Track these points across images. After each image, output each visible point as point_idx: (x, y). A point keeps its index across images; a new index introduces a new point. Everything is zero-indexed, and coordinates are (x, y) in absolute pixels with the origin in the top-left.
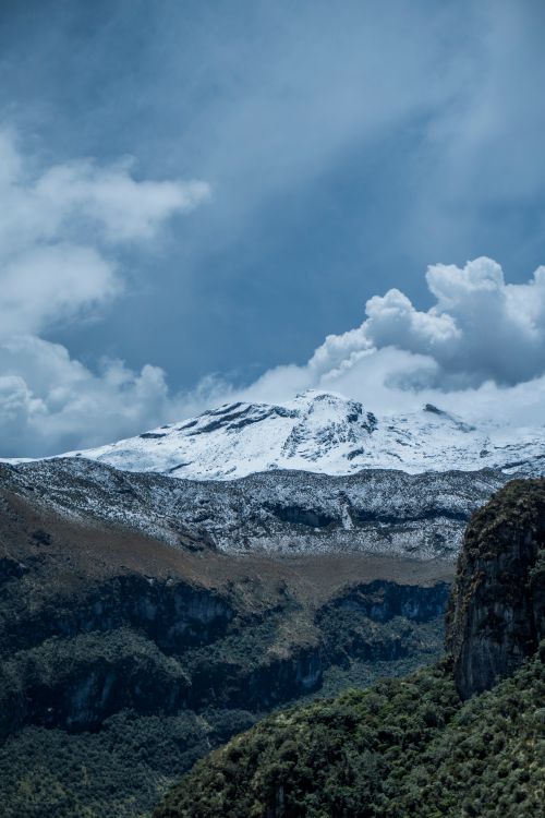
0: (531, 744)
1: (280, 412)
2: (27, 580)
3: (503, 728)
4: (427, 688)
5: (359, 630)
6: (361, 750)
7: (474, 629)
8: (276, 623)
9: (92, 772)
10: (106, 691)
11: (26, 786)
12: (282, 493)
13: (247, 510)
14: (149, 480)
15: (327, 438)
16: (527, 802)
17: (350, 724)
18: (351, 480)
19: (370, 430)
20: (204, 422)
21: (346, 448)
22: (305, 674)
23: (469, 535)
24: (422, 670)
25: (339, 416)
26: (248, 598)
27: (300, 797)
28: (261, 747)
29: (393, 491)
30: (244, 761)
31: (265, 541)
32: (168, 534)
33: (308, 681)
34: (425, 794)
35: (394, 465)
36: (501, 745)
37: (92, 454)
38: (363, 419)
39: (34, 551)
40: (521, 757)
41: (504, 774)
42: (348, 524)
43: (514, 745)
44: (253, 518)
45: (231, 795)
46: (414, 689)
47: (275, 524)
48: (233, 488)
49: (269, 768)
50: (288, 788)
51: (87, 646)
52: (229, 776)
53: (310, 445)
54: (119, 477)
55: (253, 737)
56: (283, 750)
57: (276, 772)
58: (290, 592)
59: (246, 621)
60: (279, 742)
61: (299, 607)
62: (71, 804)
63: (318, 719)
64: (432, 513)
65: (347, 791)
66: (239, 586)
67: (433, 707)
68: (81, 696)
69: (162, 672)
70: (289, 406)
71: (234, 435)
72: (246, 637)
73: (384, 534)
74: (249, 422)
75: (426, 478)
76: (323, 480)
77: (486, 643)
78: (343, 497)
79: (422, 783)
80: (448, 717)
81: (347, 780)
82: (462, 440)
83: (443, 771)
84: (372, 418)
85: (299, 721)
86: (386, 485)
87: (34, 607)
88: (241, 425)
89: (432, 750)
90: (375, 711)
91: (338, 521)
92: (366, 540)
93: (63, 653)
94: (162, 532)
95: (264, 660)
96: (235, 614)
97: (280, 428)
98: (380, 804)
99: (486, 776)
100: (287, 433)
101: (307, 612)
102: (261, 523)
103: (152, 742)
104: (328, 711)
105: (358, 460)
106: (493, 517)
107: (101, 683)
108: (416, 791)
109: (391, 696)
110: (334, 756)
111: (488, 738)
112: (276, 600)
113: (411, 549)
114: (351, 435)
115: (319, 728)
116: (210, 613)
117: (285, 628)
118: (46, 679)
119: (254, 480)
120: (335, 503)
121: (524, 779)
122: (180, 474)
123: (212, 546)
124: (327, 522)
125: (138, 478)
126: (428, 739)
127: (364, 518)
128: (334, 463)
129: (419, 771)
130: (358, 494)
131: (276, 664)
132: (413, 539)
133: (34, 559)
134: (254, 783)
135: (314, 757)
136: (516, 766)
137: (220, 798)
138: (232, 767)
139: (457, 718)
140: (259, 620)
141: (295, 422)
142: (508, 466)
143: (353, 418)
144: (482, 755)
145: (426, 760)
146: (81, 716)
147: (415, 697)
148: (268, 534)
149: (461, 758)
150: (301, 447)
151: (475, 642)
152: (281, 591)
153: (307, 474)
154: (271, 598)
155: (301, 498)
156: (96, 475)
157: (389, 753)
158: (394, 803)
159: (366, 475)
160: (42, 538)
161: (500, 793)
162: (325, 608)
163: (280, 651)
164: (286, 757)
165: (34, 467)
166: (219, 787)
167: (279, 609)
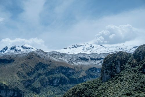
0: (111, 88)
1: (82, 46)
2: (48, 67)
3: (108, 86)
4: (98, 81)
5: (91, 74)
6: (89, 88)
7: (104, 73)
8: (80, 73)
9: (57, 91)
10: (58, 81)
11: (48, 93)
12: (82, 56)
13: (77, 58)
14: (64, 54)
15: (88, 49)
16: (110, 95)
17: (88, 85)
18: (91, 54)
19: (93, 48)
20: (72, 47)
21: (90, 50)
22: (84, 79)
23: (104, 61)
24: (97, 78)
25: (89, 46)
26: (77, 69)
27: (81, 94)
28: (76, 88)
29: (96, 56)
30: (74, 90)
31: (79, 62)
32: (67, 61)
33: (85, 80)
34: (97, 94)
35: (96, 52)
36: (107, 88)
37: (57, 51)
38: (92, 46)
39: (49, 63)
40: (110, 90)
41: (108, 92)
42: (90, 60)
43: (109, 88)
44: (78, 59)
45: (73, 94)
46: (97, 81)
47: (81, 60)
48: (75, 55)
49: (77, 91)
50: (80, 93)
51: (56, 75)
52: (72, 92)
53: (85, 50)
54: (61, 54)
55: (75, 87)
56: (79, 89)
57: (78, 91)
58: (82, 69)
59: (77, 72)
60: (79, 87)
61: (83, 71)
62: (54, 95)
63: (84, 85)
64: (101, 59)
65: (87, 94)
66: (76, 68)
67: (99, 83)
68: (55, 82)
69: (66, 79)
70: (83, 45)
71: (76, 49)
72: (76, 75)
73: (95, 61)
74: (78, 47)
75: (100, 54)
76: (87, 54)
77: (106, 75)
78: (89, 57)
79: (97, 93)
80: (101, 84)
81: (88, 92)
82: (105, 49)
83: (100, 91)
84: (93, 46)
85: (81, 85)
86: (95, 55)
87: (49, 70)
88: (77, 47)
89: (98, 89)
90: (91, 84)
91: (89, 60)
92: (92, 62)
93: (53, 76)
94: (66, 61)
95: (79, 77)
96: (75, 71)
97: (82, 48)
98: (92, 95)
99: (105, 92)
100: (83, 48)
101: (84, 71)
102: (79, 60)
103: (64, 88)
104: (85, 84)
105: (92, 52)
106: (107, 58)
107: (58, 80)
108: (96, 94)
109: (93, 82)
110: (86, 89)
111: (106, 87)
112: (81, 70)
113: (98, 63)
114: (91, 49)
115: (84, 86)
116: (72, 71)
117: (82, 73)
118: (51, 79)
119: (78, 54)
120: (88, 57)
121: (110, 92)
122: (68, 53)
123: (72, 63)
124: (87, 60)
125: (63, 54)
126: (98, 87)
127: (92, 59)
128: (89, 52)
129: (97, 91)
130: (91, 56)
131: (80, 78)
132: (98, 62)
133: (49, 64)
134: (76, 93)
135: (83, 90)
136: (109, 91)
137: (71, 95)
138: (73, 90)
139: (102, 85)
140: (78, 72)
141: (83, 47)
142: (111, 53)
143: (91, 46)
144: (105, 89)
145: (98, 90)
146: (55, 84)
147: (97, 82)
148: (80, 61)
149: (102, 90)
150: (84, 50)
151: (104, 75)
152: (81, 69)
153: (85, 54)
154: (80, 69)
155: (84, 57)
156: (58, 53)
157: (93, 89)
158: (93, 95)
159: (93, 54)
160: (50, 61)
161: (107, 94)
162: (87, 71)
163: (81, 76)
164: (80, 89)
165: (49, 52)
166: (71, 93)
167: (81, 71)
